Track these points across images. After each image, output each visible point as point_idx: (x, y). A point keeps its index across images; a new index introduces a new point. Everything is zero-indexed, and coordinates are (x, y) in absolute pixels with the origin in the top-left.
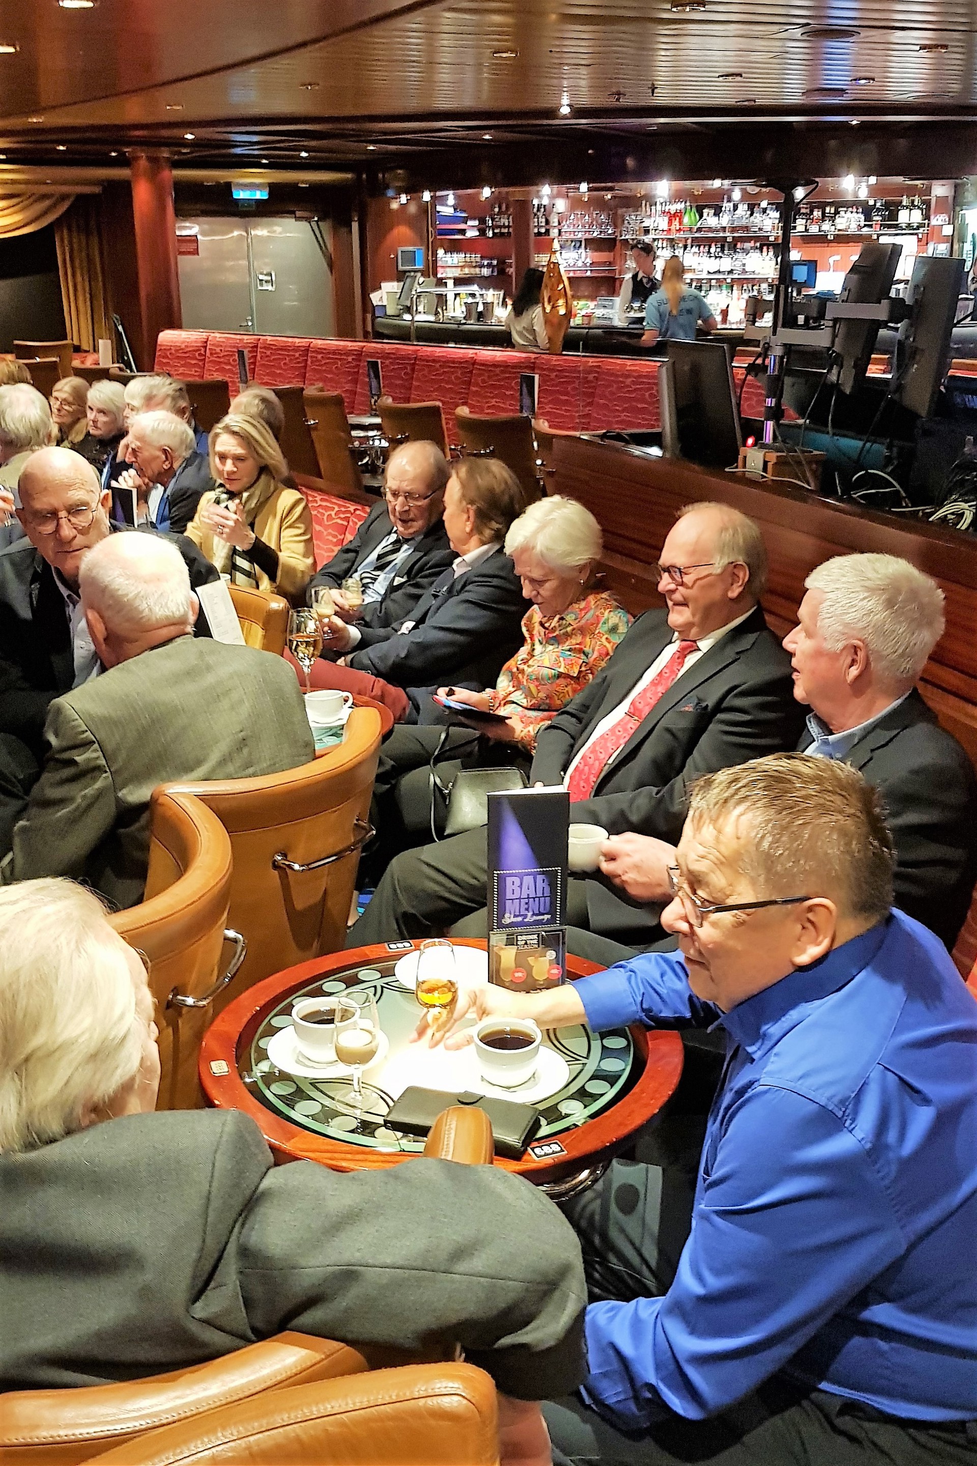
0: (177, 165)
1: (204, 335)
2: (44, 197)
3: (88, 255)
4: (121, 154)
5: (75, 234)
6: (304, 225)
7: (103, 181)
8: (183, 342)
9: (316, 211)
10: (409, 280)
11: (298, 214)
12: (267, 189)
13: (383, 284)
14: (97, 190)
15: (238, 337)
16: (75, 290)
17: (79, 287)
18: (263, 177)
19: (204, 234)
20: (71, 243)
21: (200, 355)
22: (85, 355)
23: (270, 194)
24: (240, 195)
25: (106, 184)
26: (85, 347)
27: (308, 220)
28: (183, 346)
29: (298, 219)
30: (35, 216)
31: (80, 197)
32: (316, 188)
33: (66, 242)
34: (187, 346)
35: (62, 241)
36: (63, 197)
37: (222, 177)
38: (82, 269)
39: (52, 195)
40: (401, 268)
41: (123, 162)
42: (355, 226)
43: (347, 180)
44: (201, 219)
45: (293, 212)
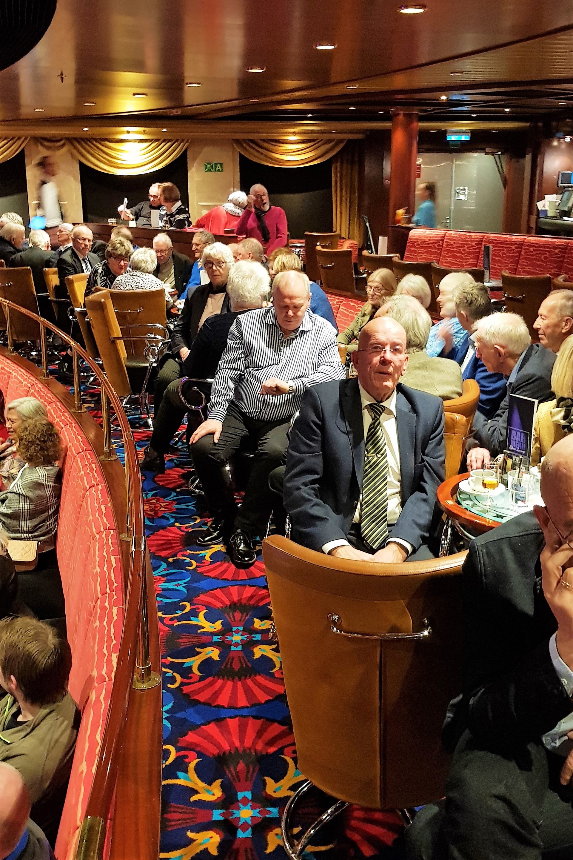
0: (422, 119)
1: (443, 232)
2: (329, 141)
3: (351, 178)
4: (387, 112)
5: (345, 165)
6: (490, 157)
7: (367, 130)
8: (427, 237)
9: (499, 149)
10: (566, 194)
11: (487, 150)
12: (470, 134)
13: (546, 196)
14: (360, 136)
15: (468, 234)
16: (341, 200)
17: (344, 199)
18: (469, 126)
19: (426, 163)
20: (341, 171)
21: (439, 246)
22: (343, 241)
23: (471, 138)
24: (452, 138)
25: (368, 133)
26: (343, 236)
27: (493, 154)
28: (427, 240)
29: (486, 153)
30: (320, 154)
31: (350, 141)
32: (502, 132)
33: (338, 170)
34: (429, 240)
35: (336, 169)
36: (340, 141)
37: (443, 126)
38: (346, 185)
39: (333, 140)
40: (560, 185)
41: (388, 117)
42: (529, 157)
43: (525, 127)
44: (425, 154)
45: (484, 149)
